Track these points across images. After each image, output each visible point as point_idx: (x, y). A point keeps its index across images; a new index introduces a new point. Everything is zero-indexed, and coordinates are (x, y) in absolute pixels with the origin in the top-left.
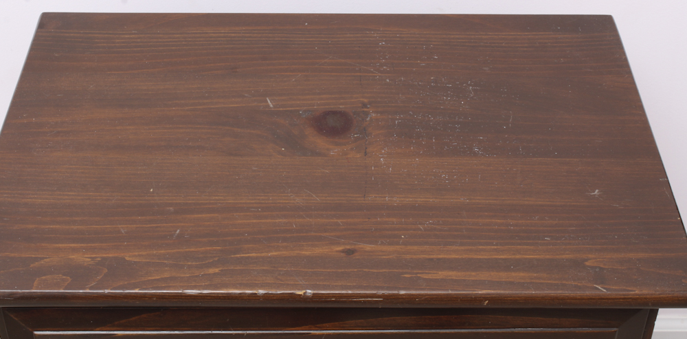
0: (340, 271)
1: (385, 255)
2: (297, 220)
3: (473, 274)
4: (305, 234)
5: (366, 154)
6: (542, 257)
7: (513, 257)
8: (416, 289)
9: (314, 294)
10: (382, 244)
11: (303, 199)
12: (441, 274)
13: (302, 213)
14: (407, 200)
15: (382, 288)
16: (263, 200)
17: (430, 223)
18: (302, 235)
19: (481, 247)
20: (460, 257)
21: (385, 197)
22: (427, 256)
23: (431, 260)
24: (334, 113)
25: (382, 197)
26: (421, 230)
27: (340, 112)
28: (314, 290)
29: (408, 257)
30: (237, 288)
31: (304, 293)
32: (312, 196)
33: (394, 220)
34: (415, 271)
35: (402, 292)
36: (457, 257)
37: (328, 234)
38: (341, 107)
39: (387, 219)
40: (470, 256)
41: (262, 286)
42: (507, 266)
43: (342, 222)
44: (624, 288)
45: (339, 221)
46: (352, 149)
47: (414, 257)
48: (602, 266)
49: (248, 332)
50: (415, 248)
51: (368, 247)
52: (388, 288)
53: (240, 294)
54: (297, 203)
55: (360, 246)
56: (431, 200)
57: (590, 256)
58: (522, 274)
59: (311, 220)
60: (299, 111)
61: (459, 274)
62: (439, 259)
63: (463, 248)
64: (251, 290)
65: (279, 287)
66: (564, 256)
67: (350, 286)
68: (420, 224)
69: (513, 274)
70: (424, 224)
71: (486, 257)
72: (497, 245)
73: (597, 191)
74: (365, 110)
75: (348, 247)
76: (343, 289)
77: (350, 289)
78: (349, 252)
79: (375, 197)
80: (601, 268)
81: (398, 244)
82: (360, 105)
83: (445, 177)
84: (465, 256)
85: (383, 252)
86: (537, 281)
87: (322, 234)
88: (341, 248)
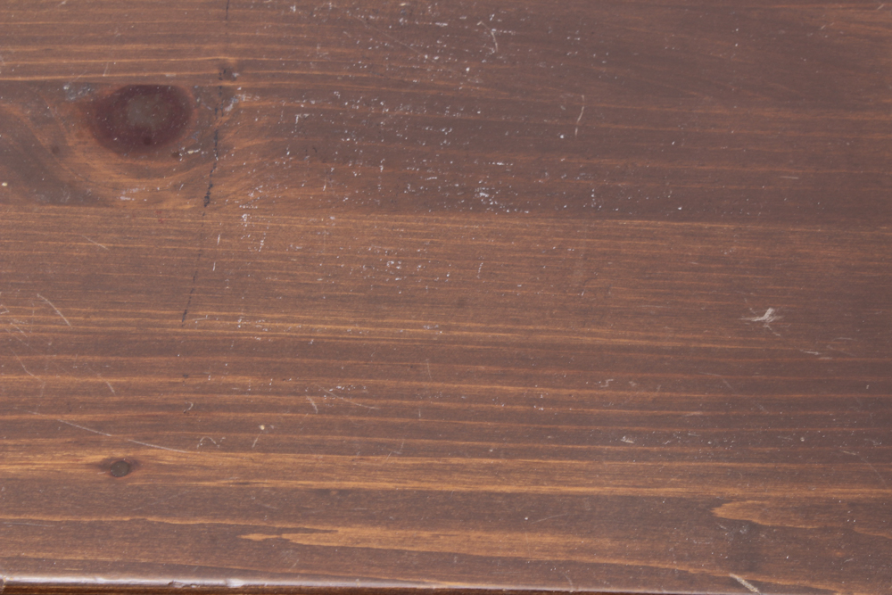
0: (86, 520)
1: (208, 479)
2: (4, 377)
3: (425, 534)
4: (15, 417)
5: (208, 200)
6: (605, 490)
7: (533, 489)
8: (272, 576)
10: (208, 446)
11: (30, 321)
12: (344, 535)
13: (18, 358)
14: (290, 326)
15: (188, 570)
17: (337, 393)
18: (8, 417)
19: (455, 461)
20: (399, 486)
21: (236, 318)
22: (315, 484)
23: (325, 492)
24: (147, 91)
25: (226, 318)
26: (310, 409)
27: (163, 89)
29: (266, 484)
32: (53, 313)
33: (249, 380)
34: (278, 526)
36: (390, 486)
37: (73, 417)
38: (168, 74)
39: (230, 379)
40: (425, 486)
42: (514, 513)
43: (115, 385)
44: (807, 583)
45: (109, 381)
46: (175, 187)
47: (283, 484)
48: (756, 520)
50: (290, 459)
51: (169, 455)
54: (14, 330)
55: (150, 452)
56: (350, 328)
57: (731, 491)
58: (548, 539)
59: (38, 378)
60: (60, 84)
61: (390, 534)
62: (343, 492)
63: (409, 462)
66: (662, 491)
67: (106, 563)
68: (311, 394)
69: (528, 538)
70: (322, 394)
71: (463, 489)
72: (496, 455)
73: (770, 311)
74: (227, 84)
75: (119, 454)
78: (119, 468)
79: (212, 317)
80: (753, 526)
81: (246, 447)
82: (216, 72)
83: (393, 268)
84: (411, 485)
85: (206, 468)
86: (586, 559)
87: (58, 418)
88: (98, 457)
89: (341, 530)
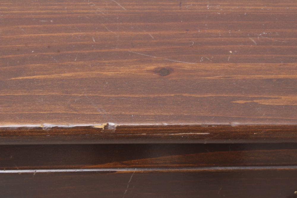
0: (152, 96)
1: (210, 76)
2: (98, 33)
4: (107, 50)
8: (254, 120)
9: (118, 127)
10: (205, 61)
11: (106, 9)
12: (285, 100)
13: (103, 25)
14: (233, 8)
15: (209, 118)
16: (56, 9)
17: (263, 35)
18: (103, 50)
21: (206, 5)
22: (264, 77)
25: (201, 5)
26: (252, 43)
28: (118, 122)
29: (239, 77)
30: (15, 121)
31: (105, 127)
32: (116, 5)
33: (219, 32)
34: (250, 96)
35: (235, 124)
37: (136, 50)
39: (209, 31)
41: (48, 118)
43: (153, 35)
45: (150, 34)
47: (248, 77)
49: (38, 171)
50: (248, 65)
51: (188, 66)
52: (216, 119)
53: (20, 128)
54: (98, 13)
55: (177, 64)
56: (262, 8)
59: (115, 33)
62: (278, 80)
64: (35, 123)
65: (71, 118)
67: (167, 116)
68: (251, 36)
70: (256, 36)
75: (162, 65)
76: (156, 121)
77: (166, 121)
78: (164, 72)
79: (194, 5)
81: (225, 61)
85: (207, 71)
87: (128, 50)
88: (152, 67)
89: (283, 97)
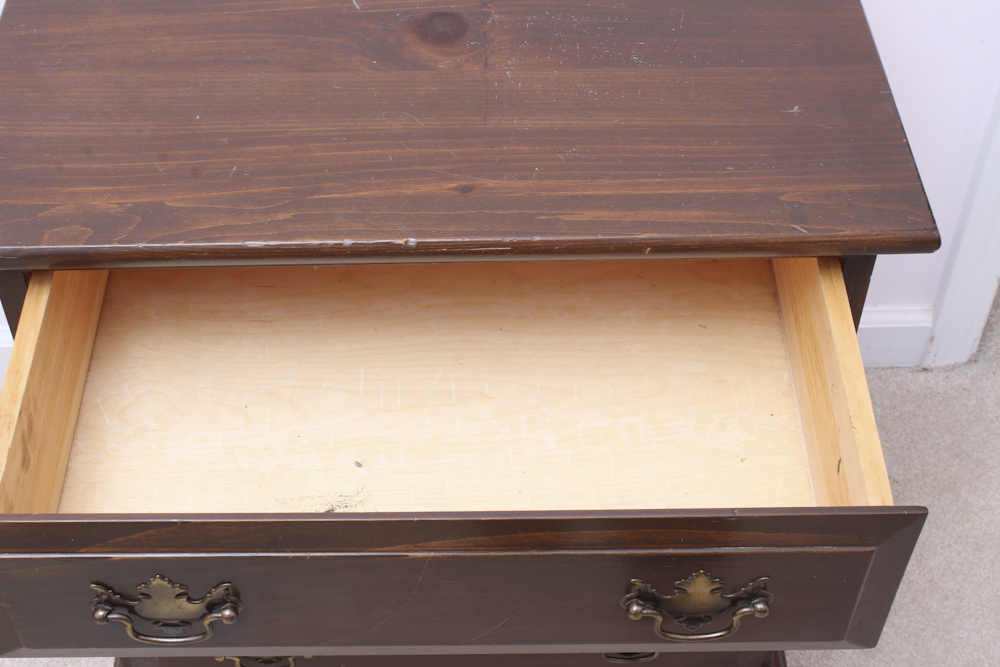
0: (452, 213)
1: (513, 193)
2: (395, 151)
3: (631, 213)
4: (405, 169)
5: (486, 66)
6: (722, 191)
7: (684, 191)
8: (555, 234)
9: (418, 243)
10: (509, 178)
11: (403, 125)
12: (589, 215)
13: (401, 142)
14: (543, 122)
15: (510, 234)
16: (348, 126)
17: (573, 152)
18: (401, 169)
19: (641, 180)
20: (614, 193)
21: (513, 120)
22: (570, 193)
23: (574, 197)
24: (443, 15)
25: (508, 120)
26: (560, 160)
27: (451, 14)
28: (419, 238)
29: (544, 194)
30: (315, 238)
31: (406, 242)
32: (415, 121)
33: (525, 148)
34: (553, 212)
35: (538, 238)
36: (609, 193)
37: (436, 168)
38: (452, 6)
39: (515, 148)
40: (627, 192)
41: (348, 235)
42: (675, 203)
43: (454, 152)
44: (831, 227)
45: (451, 151)
46: (468, 60)
47: (552, 194)
48: (801, 201)
50: (554, 182)
51: (490, 183)
52: (518, 234)
53: (320, 244)
54: (395, 129)
55: (479, 182)
56: (574, 123)
57: (786, 189)
58: (695, 213)
59: (413, 150)
60: (395, 13)
61: (612, 214)
62: (584, 196)
63: (617, 181)
64: (335, 239)
65: (371, 235)
66: (751, 190)
67: (468, 232)
68: (560, 153)
69: (684, 213)
70: (565, 153)
71: (647, 193)
72: (662, 177)
73: (796, 107)
74: (486, 10)
75: (464, 183)
76: (457, 236)
77: (467, 236)
78: (465, 190)
79: (500, 120)
80: (800, 204)
81: (530, 178)
82: (478, 4)
83: (592, 94)
84: (620, 192)
85: (511, 188)
86: (717, 221)
87: (428, 168)
88: (453, 185)
89: (587, 213)
